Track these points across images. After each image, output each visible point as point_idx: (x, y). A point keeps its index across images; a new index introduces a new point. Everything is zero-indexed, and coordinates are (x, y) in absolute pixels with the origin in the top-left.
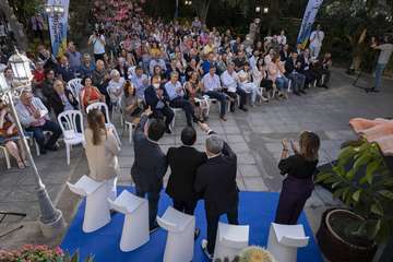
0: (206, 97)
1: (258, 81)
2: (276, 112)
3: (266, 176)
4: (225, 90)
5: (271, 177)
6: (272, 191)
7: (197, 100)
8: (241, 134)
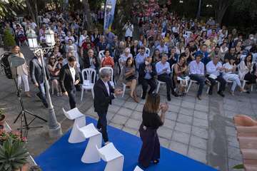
0: (187, 78)
1: (242, 74)
2: (252, 104)
3: (211, 151)
4: (207, 76)
5: (215, 154)
6: (210, 165)
7: (179, 78)
8: (208, 113)
